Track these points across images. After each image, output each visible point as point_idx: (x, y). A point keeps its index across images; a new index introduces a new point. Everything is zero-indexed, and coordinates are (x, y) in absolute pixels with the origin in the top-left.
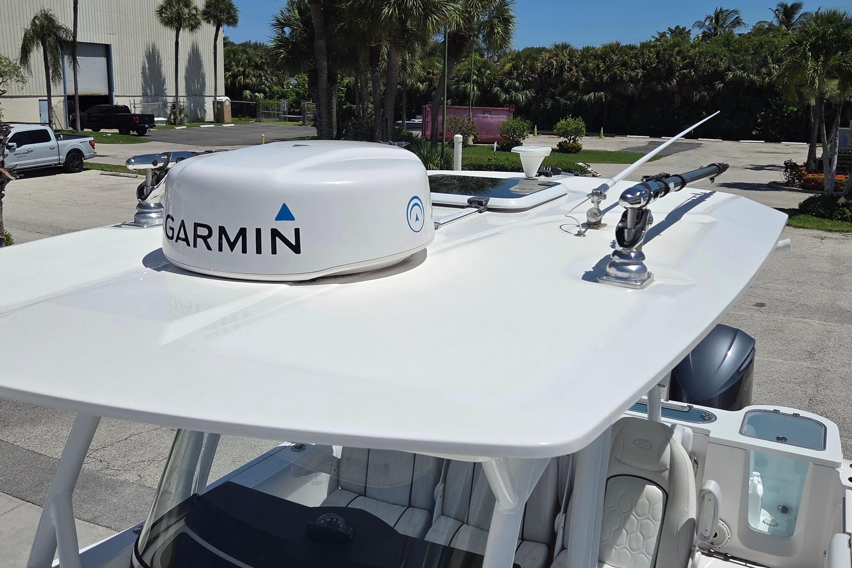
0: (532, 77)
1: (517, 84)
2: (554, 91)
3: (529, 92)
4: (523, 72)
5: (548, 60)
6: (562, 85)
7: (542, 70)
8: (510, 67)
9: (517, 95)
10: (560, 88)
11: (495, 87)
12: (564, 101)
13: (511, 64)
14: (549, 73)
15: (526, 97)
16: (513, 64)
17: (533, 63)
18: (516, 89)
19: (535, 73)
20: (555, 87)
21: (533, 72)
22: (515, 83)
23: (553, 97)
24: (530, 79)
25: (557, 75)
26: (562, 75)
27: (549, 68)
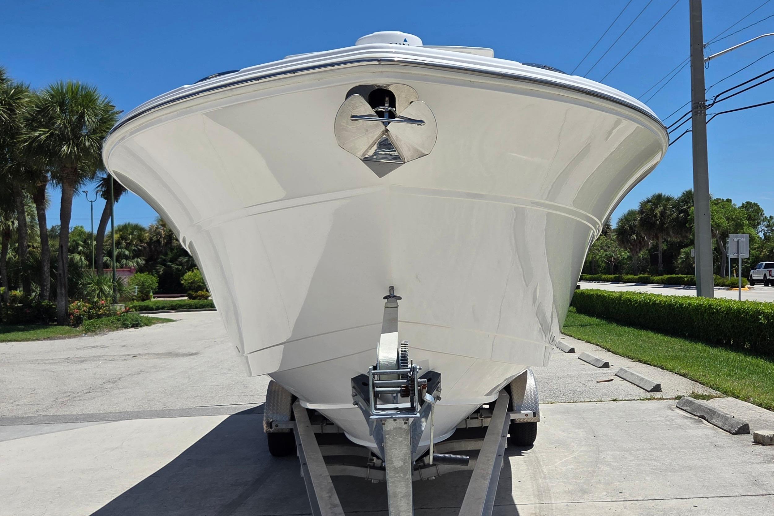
0: (141, 246)
1: (127, 252)
2: (164, 258)
3: (141, 259)
4: (131, 241)
5: (155, 230)
6: (171, 252)
7: (151, 239)
8: (118, 237)
9: (128, 263)
10: (170, 255)
11: (104, 256)
12: (177, 267)
13: (118, 235)
14: (158, 242)
15: (137, 265)
16: (121, 235)
17: (141, 234)
18: (127, 258)
19: (144, 242)
20: (166, 254)
21: (141, 241)
22: (124, 252)
23: (164, 263)
24: (140, 248)
25: (166, 244)
26: (171, 243)
27: (157, 237)
